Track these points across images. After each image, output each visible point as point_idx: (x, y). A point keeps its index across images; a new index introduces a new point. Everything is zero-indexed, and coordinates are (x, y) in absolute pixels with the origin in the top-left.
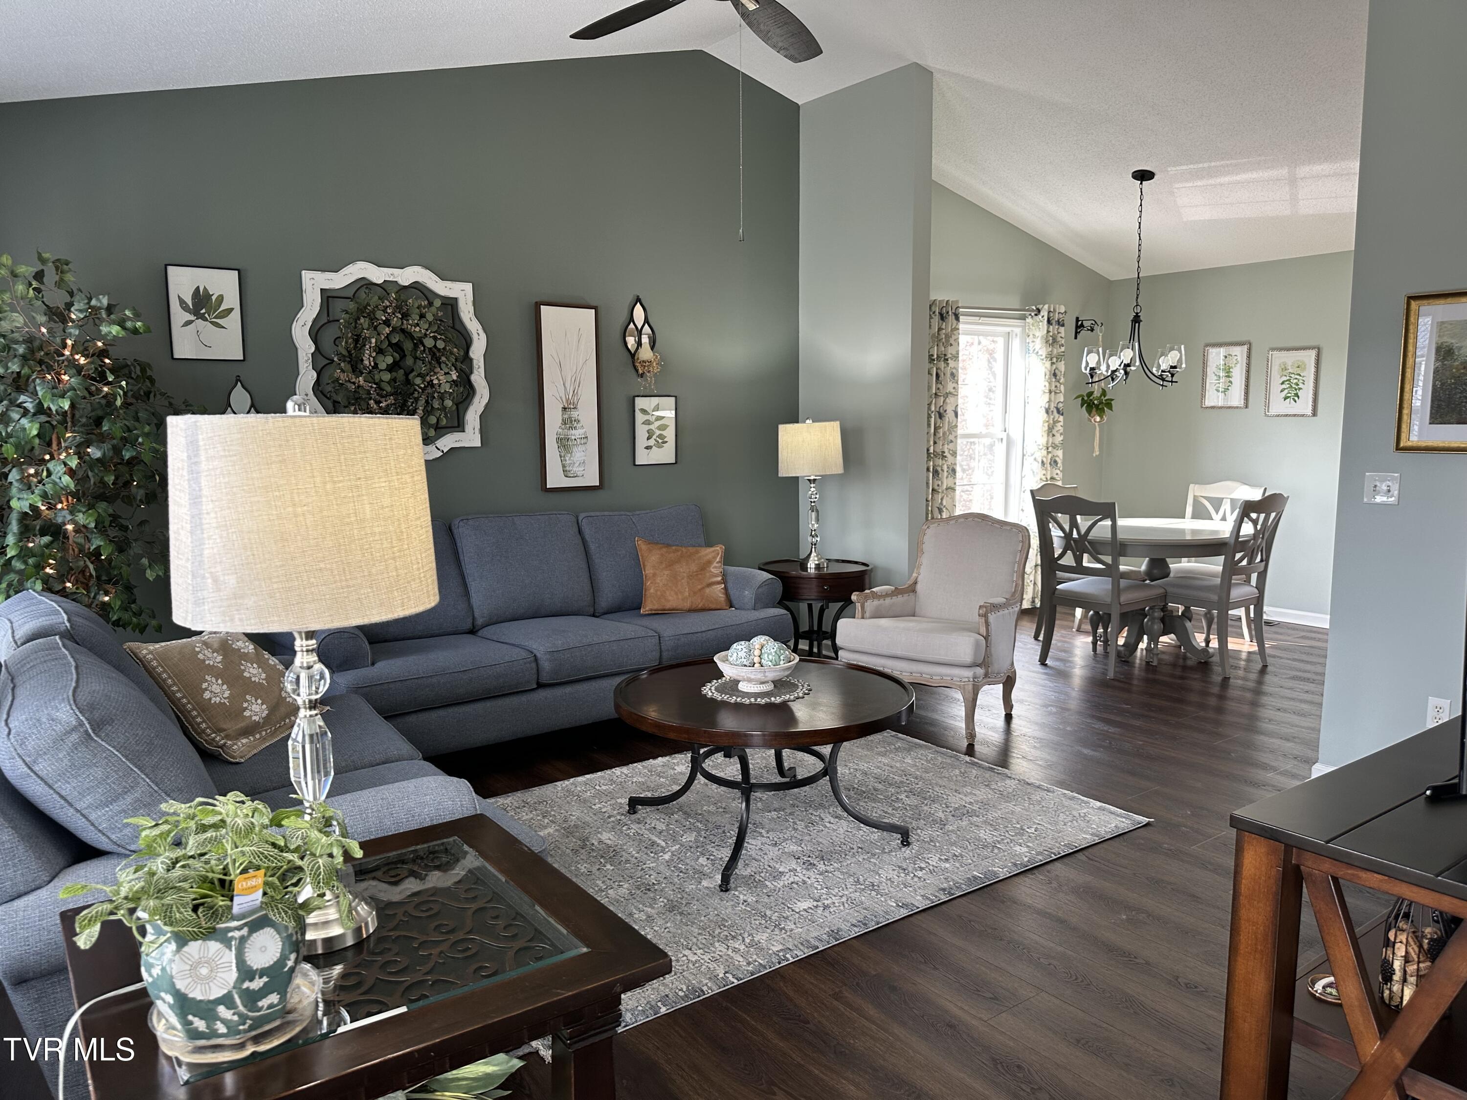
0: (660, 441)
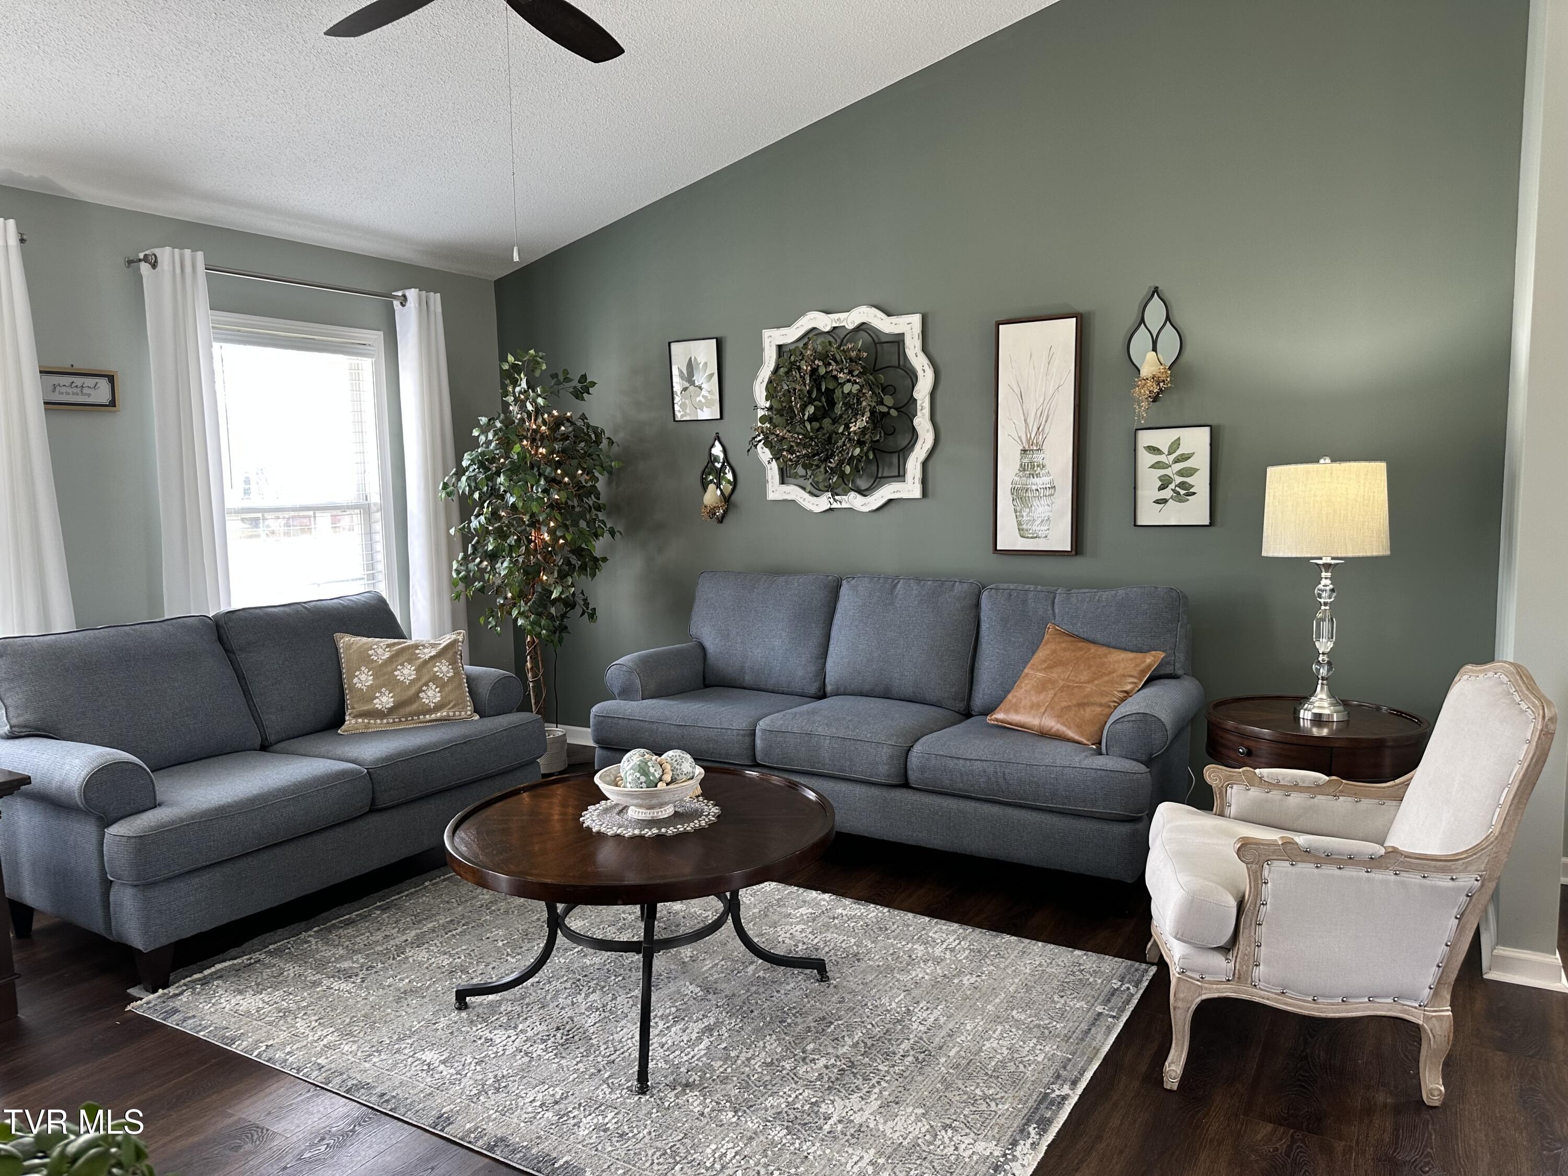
0: (1182, 492)
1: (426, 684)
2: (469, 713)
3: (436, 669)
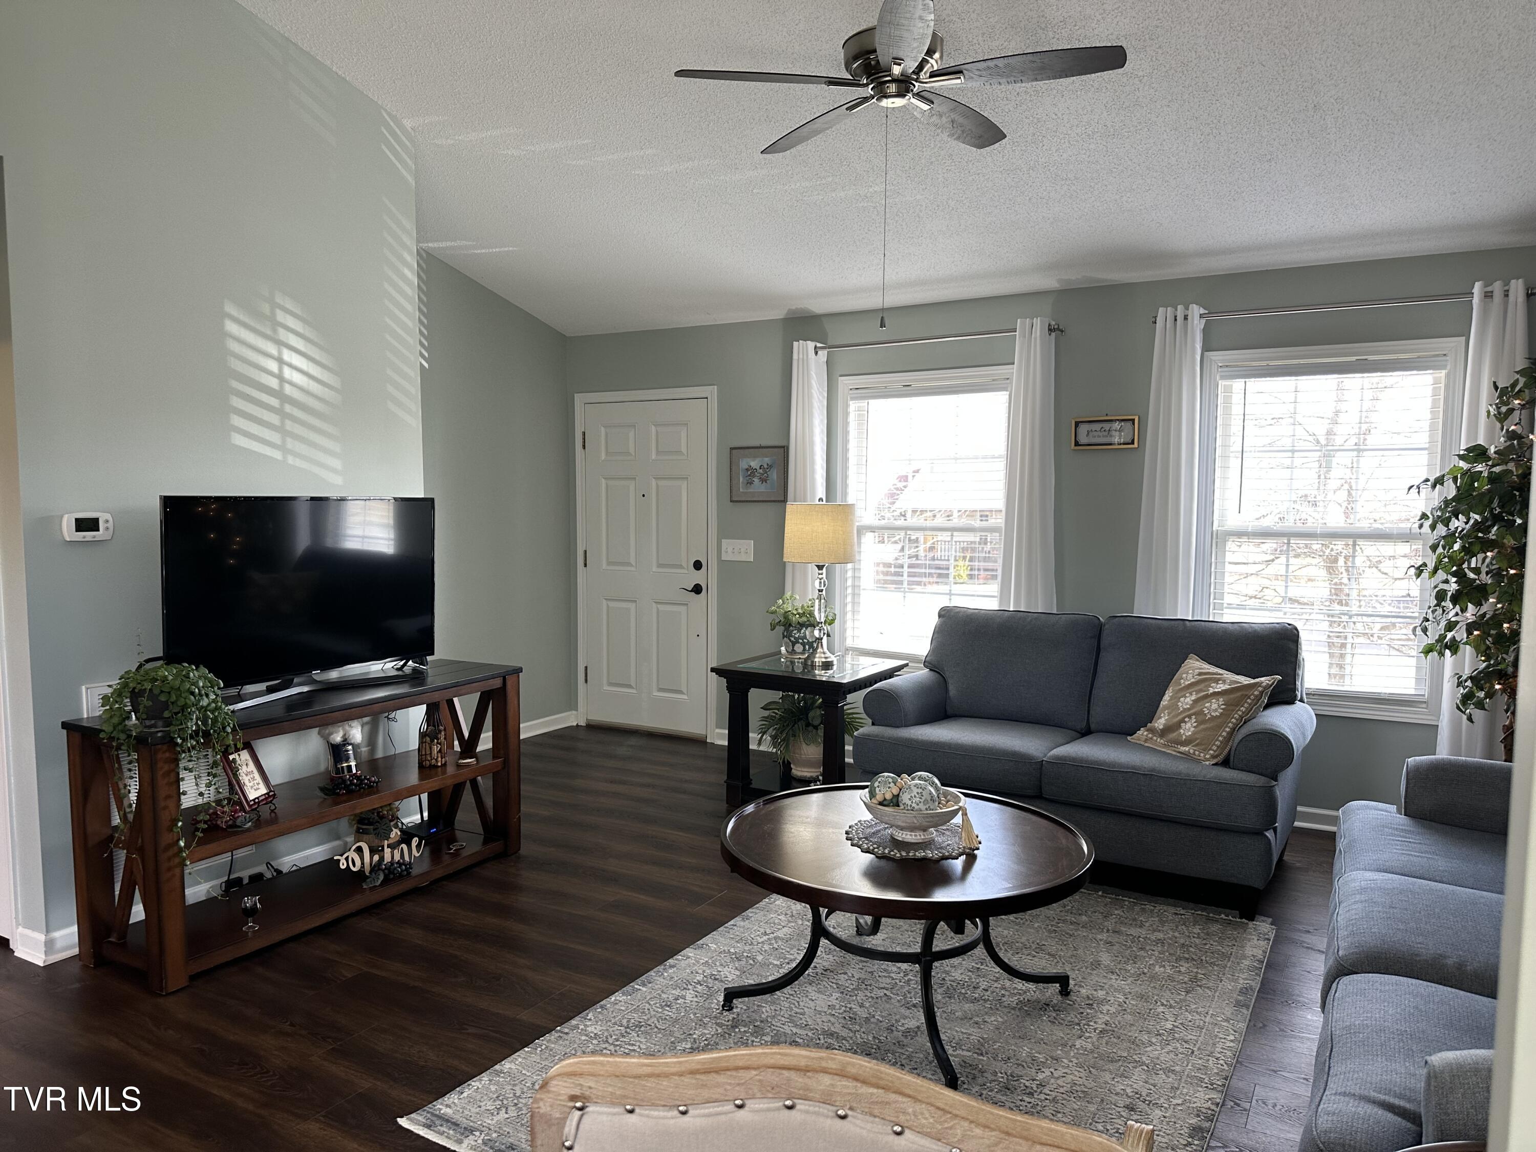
1: (1191, 717)
2: (1208, 756)
3: (1207, 705)
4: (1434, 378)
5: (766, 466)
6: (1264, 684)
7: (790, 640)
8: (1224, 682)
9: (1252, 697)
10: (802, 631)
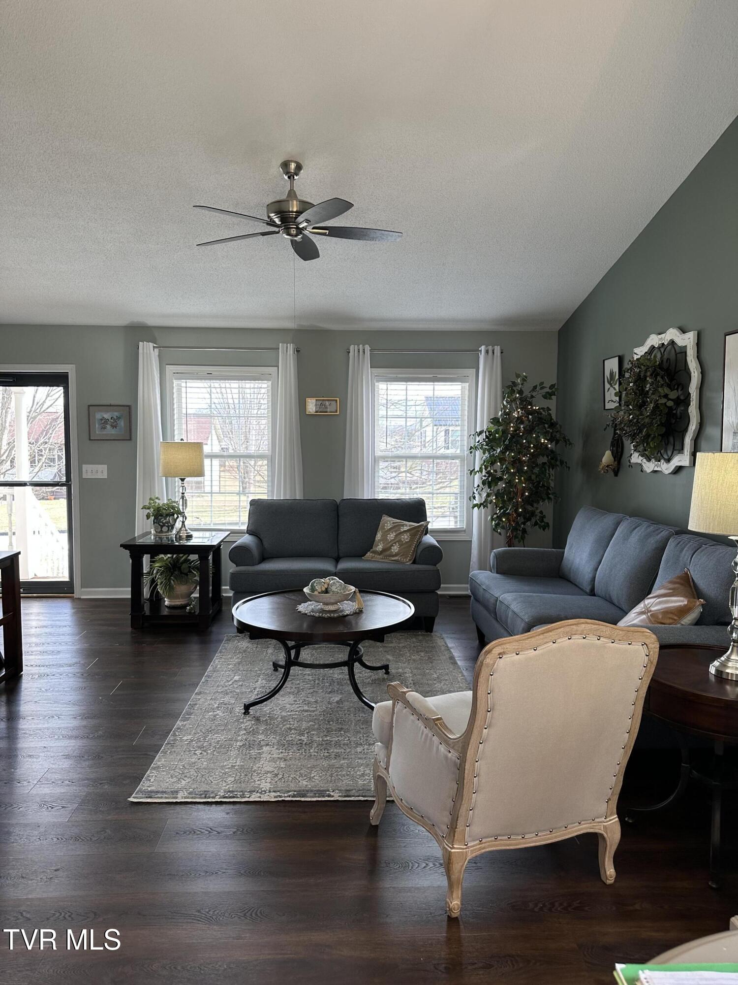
1: (395, 543)
2: (407, 560)
3: (402, 537)
4: (462, 387)
5: (115, 418)
6: (425, 525)
7: (160, 525)
8: (406, 525)
9: (421, 531)
10: (167, 519)
